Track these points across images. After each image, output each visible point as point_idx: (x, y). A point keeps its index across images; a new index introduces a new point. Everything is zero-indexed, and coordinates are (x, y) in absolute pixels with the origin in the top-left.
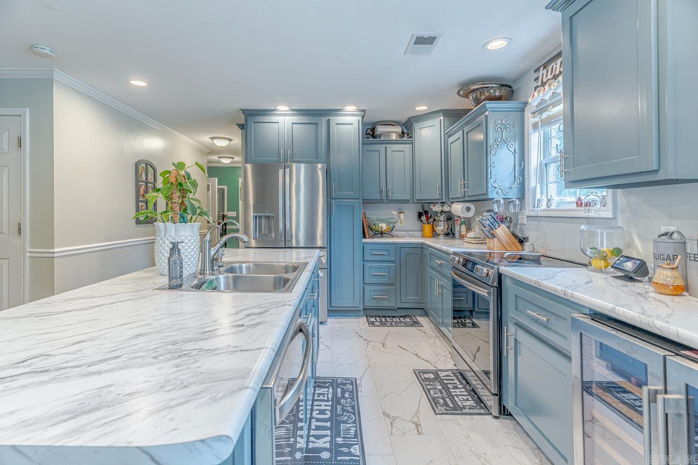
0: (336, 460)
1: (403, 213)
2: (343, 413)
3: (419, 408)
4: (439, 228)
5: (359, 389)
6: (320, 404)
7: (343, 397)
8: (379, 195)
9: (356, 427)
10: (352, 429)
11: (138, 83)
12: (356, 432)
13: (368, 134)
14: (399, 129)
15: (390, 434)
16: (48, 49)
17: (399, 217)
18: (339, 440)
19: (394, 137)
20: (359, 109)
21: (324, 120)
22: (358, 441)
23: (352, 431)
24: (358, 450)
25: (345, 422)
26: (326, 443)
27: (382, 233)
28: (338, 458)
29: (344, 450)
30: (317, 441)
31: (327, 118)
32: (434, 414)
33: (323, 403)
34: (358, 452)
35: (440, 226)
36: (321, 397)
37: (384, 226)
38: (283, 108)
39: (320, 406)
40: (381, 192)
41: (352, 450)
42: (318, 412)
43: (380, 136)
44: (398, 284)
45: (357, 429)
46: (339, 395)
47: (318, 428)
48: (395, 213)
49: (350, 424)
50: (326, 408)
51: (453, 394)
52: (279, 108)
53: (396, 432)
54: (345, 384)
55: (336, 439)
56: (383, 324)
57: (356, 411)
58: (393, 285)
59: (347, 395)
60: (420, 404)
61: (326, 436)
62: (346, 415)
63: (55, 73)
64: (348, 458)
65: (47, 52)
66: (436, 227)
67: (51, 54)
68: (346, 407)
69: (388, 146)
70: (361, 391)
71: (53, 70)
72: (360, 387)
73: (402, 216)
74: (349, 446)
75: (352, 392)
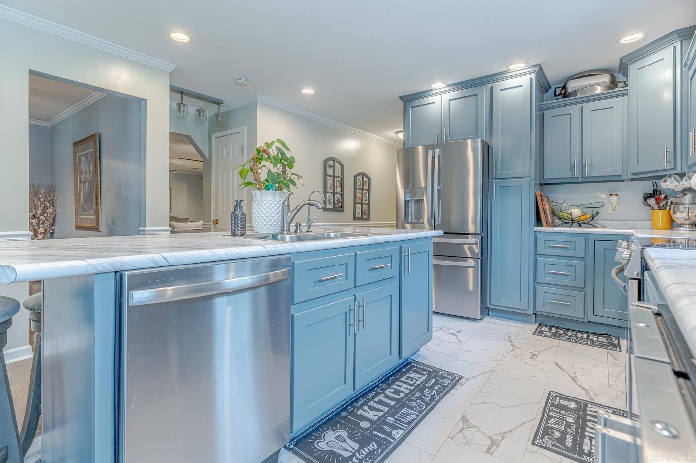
0: (371, 433)
1: (617, 195)
2: (416, 400)
3: (515, 429)
4: (678, 215)
5: (458, 386)
6: (401, 385)
7: (431, 388)
8: (570, 172)
9: (418, 416)
10: (412, 416)
11: (308, 91)
12: (414, 419)
13: (558, 95)
14: (606, 79)
15: (451, 436)
16: (243, 79)
17: (609, 201)
18: (390, 419)
19: (599, 90)
20: (530, 64)
21: (485, 90)
22: (407, 428)
23: (410, 418)
24: (399, 435)
25: (411, 408)
26: (375, 416)
27: (573, 222)
28: (374, 432)
29: (387, 428)
30: (369, 411)
31: (490, 86)
32: (530, 443)
33: (405, 386)
34: (398, 437)
35: (681, 213)
36: (408, 381)
37: (576, 213)
38: (438, 86)
39: (401, 386)
40: (572, 167)
41: (394, 432)
42: (393, 390)
43: (575, 93)
44: (589, 289)
45: (416, 418)
46: (429, 384)
47: (380, 402)
48: (604, 196)
49: (415, 411)
50: (405, 390)
51: (586, 434)
52: (433, 86)
53: (459, 438)
54: (443, 377)
55: (388, 418)
56: (556, 336)
57: (432, 404)
58: (581, 289)
59: (436, 387)
60: (521, 425)
61: (382, 411)
62: (418, 403)
63: (258, 97)
64: (382, 436)
65: (242, 81)
66: (674, 213)
67: (245, 82)
68: (426, 396)
69: (585, 105)
70: (457, 390)
71: (256, 95)
72: (460, 386)
73: (614, 199)
74: (394, 427)
75: (445, 387)
